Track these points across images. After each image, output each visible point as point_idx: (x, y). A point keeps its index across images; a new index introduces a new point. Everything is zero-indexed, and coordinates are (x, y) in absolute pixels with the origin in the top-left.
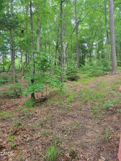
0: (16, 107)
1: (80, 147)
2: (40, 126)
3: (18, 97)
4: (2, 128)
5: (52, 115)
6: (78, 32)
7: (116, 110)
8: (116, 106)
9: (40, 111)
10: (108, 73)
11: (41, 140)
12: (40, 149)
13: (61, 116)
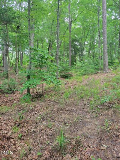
0: (12, 102)
1: (82, 137)
2: (42, 120)
3: (13, 92)
4: (4, 121)
5: (51, 109)
6: (71, 30)
7: (111, 105)
8: (110, 102)
9: (39, 106)
10: (99, 71)
11: (45, 132)
12: (45, 139)
13: (60, 110)
